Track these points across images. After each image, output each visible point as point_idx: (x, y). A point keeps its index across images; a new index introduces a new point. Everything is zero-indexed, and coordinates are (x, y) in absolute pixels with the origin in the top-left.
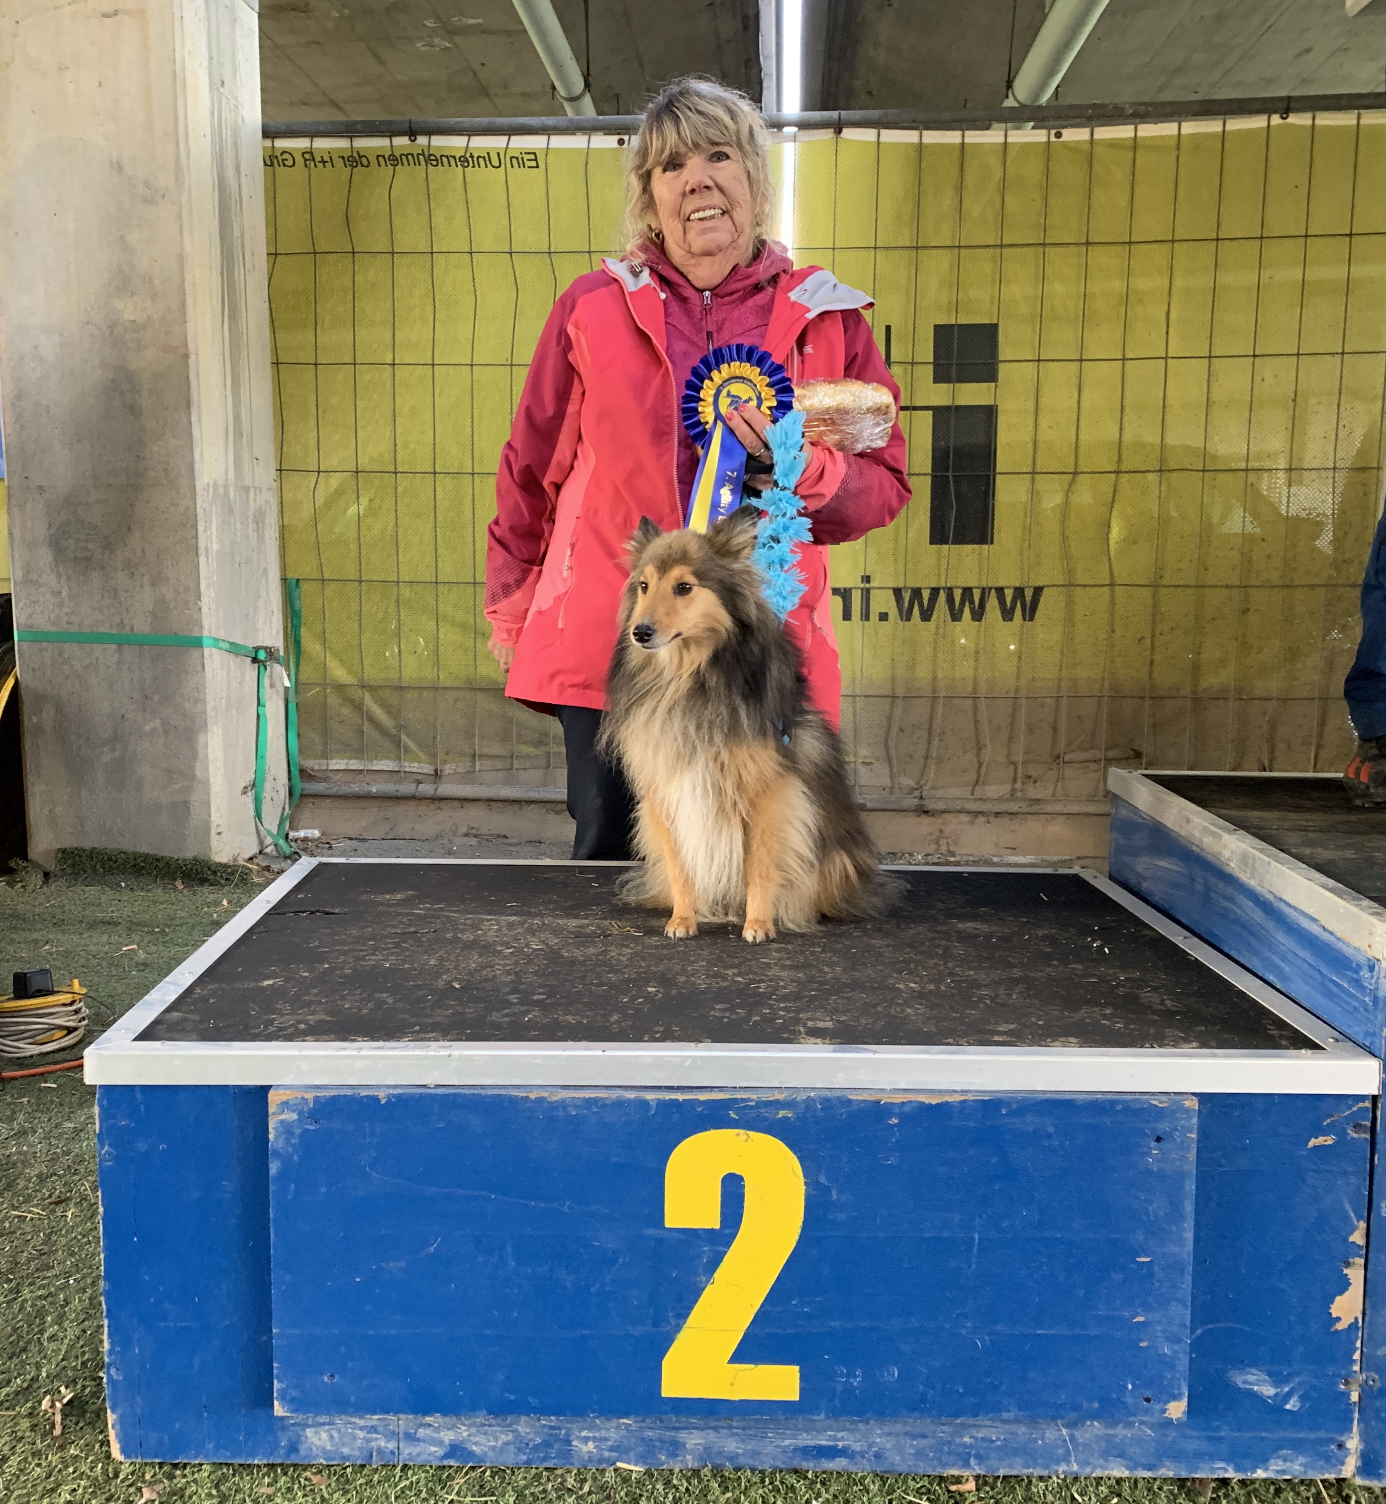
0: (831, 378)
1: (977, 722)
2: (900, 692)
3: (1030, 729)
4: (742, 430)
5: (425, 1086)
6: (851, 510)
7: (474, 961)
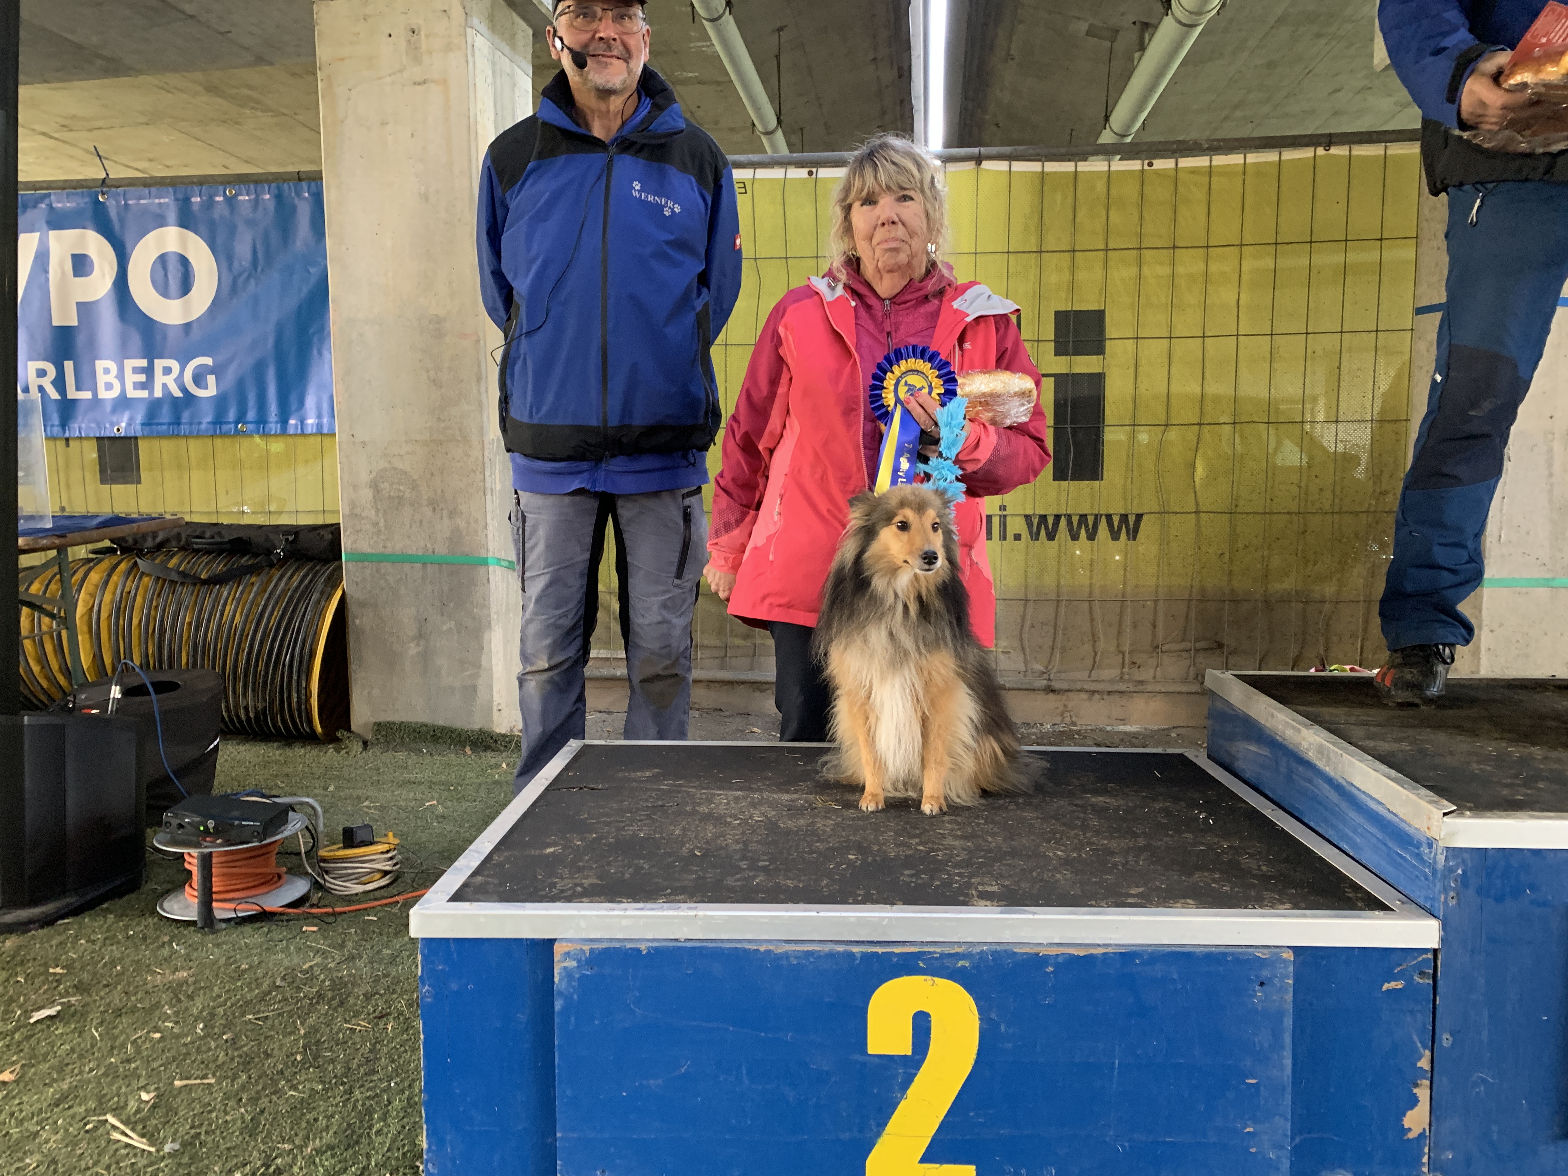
0: (985, 369)
1: (1092, 620)
2: (1031, 596)
3: (1135, 626)
4: (917, 412)
5: (677, 940)
6: (1001, 471)
7: (710, 831)
